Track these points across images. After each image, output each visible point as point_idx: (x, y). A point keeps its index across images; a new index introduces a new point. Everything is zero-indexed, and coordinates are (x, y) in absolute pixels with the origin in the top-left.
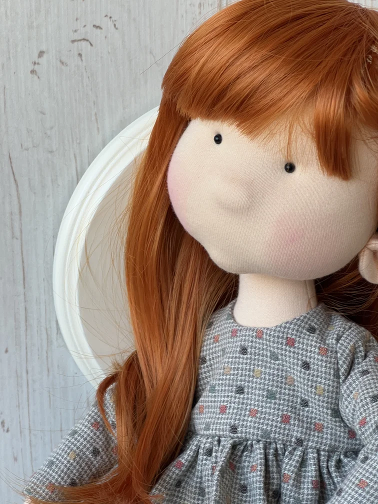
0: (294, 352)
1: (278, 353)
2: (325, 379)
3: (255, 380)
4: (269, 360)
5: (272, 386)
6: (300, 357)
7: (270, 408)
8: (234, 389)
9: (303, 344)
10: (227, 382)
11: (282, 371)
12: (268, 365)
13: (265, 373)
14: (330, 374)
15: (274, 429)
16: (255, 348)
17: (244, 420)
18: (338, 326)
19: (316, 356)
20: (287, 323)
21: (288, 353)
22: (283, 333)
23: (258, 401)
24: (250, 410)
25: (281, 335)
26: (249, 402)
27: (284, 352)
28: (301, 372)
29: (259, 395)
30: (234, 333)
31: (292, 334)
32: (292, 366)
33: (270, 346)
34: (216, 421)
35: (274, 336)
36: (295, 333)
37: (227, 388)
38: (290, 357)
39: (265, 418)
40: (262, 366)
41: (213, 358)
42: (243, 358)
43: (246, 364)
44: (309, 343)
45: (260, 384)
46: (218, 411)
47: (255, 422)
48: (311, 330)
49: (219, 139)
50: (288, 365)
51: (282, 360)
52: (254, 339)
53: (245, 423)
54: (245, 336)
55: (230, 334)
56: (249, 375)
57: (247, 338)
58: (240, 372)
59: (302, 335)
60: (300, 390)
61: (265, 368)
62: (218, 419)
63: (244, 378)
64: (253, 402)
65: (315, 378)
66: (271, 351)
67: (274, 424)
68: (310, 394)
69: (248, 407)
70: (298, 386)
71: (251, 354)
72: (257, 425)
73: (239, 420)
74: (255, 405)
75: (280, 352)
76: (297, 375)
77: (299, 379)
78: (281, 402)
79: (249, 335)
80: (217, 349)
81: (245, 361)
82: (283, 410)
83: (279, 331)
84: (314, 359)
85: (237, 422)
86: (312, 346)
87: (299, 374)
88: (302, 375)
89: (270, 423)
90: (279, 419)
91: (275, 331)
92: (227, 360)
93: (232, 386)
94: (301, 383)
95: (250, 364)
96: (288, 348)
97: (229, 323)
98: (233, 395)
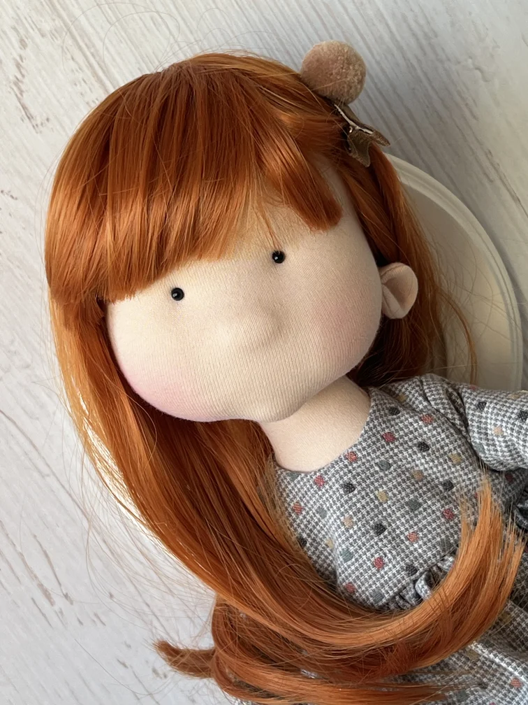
13: (390, 490)
14: (452, 435)
15: (447, 533)
17: (411, 553)
18: (409, 390)
19: (425, 429)
20: (368, 424)
21: (396, 451)
22: (374, 435)
23: (407, 521)
24: (407, 539)
25: (374, 439)
26: (398, 532)
27: (391, 453)
28: (424, 457)
29: (403, 516)
30: (320, 482)
31: (383, 430)
32: (410, 459)
33: (373, 459)
34: (382, 581)
35: (369, 446)
36: (384, 426)
37: (364, 539)
38: (401, 452)
39: (430, 532)
40: (381, 486)
41: (311, 531)
42: (355, 495)
43: (363, 498)
44: (406, 423)
45: (394, 504)
46: (374, 570)
47: (425, 544)
48: (394, 411)
49: (178, 294)
50: (404, 461)
51: (395, 462)
52: (350, 468)
53: (416, 554)
54: (337, 472)
55: (315, 487)
56: (376, 507)
57: (342, 473)
58: (364, 512)
59: (393, 423)
60: (434, 476)
61: (385, 484)
62: (383, 577)
63: (372, 514)
64: (402, 529)
65: (442, 451)
66: (376, 464)
67: (443, 528)
68: (448, 471)
69: (402, 537)
70: (430, 475)
71: (359, 484)
72: (429, 545)
73: (407, 556)
74: (407, 529)
75: (387, 456)
76: (422, 464)
77: (426, 466)
78: (429, 503)
79: (341, 469)
80: (308, 517)
81: (359, 496)
82: (438, 510)
83: (369, 437)
84: (425, 433)
85: (407, 560)
86: (411, 424)
87: (423, 461)
88: (428, 459)
89: (439, 530)
90: (443, 520)
91: (365, 440)
92: (338, 513)
93: (368, 532)
94: (431, 468)
95: (367, 494)
96: (392, 446)
97: (302, 479)
98: (376, 539)
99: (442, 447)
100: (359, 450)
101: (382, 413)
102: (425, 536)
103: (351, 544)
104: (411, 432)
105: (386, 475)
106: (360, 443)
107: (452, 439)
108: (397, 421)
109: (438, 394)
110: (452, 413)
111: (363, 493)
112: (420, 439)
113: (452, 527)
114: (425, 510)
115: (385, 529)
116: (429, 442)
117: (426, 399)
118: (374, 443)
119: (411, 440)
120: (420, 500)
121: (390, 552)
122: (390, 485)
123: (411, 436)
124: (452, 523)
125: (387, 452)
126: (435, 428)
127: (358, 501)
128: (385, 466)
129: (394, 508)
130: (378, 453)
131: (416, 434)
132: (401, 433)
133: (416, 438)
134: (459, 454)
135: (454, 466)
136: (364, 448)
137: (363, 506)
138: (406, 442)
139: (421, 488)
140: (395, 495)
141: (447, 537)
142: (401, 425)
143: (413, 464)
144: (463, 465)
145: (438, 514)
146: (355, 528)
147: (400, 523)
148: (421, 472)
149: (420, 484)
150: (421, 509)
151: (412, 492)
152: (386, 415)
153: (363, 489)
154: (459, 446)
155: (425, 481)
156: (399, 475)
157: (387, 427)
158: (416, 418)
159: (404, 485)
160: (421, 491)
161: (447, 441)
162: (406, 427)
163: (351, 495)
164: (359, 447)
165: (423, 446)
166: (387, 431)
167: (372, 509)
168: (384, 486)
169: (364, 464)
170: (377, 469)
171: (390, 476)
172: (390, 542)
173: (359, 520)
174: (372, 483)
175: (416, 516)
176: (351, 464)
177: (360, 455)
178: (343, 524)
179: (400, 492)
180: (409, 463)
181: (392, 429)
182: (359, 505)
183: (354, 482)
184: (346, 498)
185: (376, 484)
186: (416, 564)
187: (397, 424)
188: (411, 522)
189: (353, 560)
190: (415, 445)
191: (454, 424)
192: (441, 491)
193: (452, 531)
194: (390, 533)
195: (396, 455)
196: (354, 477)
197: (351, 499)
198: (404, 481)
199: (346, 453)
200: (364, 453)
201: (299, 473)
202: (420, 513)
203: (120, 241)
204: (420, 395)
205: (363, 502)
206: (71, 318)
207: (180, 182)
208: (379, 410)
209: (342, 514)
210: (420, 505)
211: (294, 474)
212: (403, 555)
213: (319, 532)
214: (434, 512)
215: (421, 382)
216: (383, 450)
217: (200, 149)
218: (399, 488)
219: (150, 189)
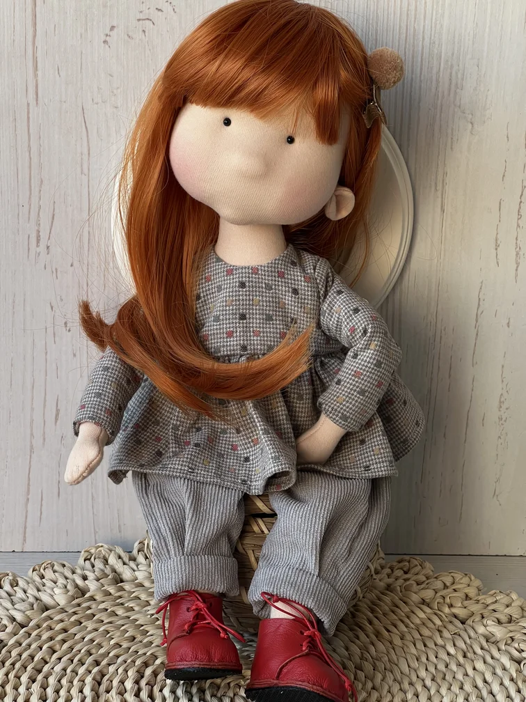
0: (285, 282)
2: (311, 300)
3: (254, 307)
4: (264, 290)
5: (269, 311)
6: (290, 285)
7: (270, 328)
8: (238, 316)
9: (291, 275)
10: (231, 312)
11: (276, 298)
12: (264, 294)
13: (263, 301)
14: (314, 296)
16: (252, 282)
17: (250, 340)
18: (309, 259)
19: (303, 283)
20: (276, 260)
21: (280, 283)
22: (275, 268)
23: (260, 323)
24: (253, 332)
25: (273, 270)
26: (251, 325)
27: (277, 283)
28: (292, 297)
29: (260, 319)
30: (230, 272)
31: (281, 268)
32: (284, 293)
33: (265, 279)
34: (225, 344)
35: (268, 271)
36: (283, 267)
37: (231, 316)
38: (282, 286)
39: (267, 337)
40: (259, 296)
41: (207, 295)
42: (243, 291)
43: (246, 295)
44: (295, 273)
45: (259, 310)
46: (225, 335)
47: (260, 340)
48: (293, 263)
49: (227, 122)
50: (280, 292)
51: (275, 289)
52: (250, 275)
53: (252, 342)
54: (242, 273)
55: (225, 273)
56: (249, 305)
57: (244, 275)
58: (241, 303)
59: (289, 269)
60: (290, 311)
61: (262, 297)
62: (227, 342)
63: (245, 307)
64: (254, 325)
65: (303, 301)
66: (265, 283)
67: (276, 340)
68: (299, 313)
69: (251, 329)
70: (288, 309)
71: (249, 287)
72: (262, 342)
73: (247, 340)
74: (256, 327)
75: (273, 283)
76: (288, 300)
77: (290, 302)
78: (278, 322)
79: (246, 273)
80: (210, 287)
81: (244, 293)
82: (280, 329)
83: (271, 267)
84: (301, 285)
85: (245, 342)
86: (298, 276)
87: (290, 298)
88: (293, 299)
89: (272, 339)
90: (278, 336)
91: (268, 267)
92: (228, 294)
93: (236, 314)
94: (292, 305)
95: (249, 295)
96: (280, 279)
97: (222, 265)
98: (237, 321)
99: (305, 299)
100: (261, 270)
101: (287, 260)
102: (264, 337)
103: (223, 315)
104: (295, 280)
105: (266, 292)
106: (264, 267)
107: (313, 298)
108: (292, 269)
109: (323, 272)
110: (322, 286)
111: (248, 293)
112: (296, 287)
114: (273, 324)
115: (245, 319)
116: (300, 292)
117: (314, 269)
118: (271, 272)
119: (291, 283)
120: (274, 318)
121: (240, 332)
122: (264, 299)
123: (293, 282)
125: (275, 281)
126: (308, 286)
127: (242, 295)
128: (269, 287)
130: (270, 278)
131: (297, 283)
132: (289, 277)
133: (295, 284)
134: (311, 309)
135: (304, 313)
136: (265, 271)
137: (243, 300)
138: (288, 283)
139: (279, 312)
140: (263, 306)
141: (274, 345)
142: (292, 273)
143: (284, 297)
144: (309, 316)
145: (278, 331)
146: (231, 307)
147: (255, 322)
148: (285, 304)
149: (280, 310)
150: (271, 322)
151: (273, 311)
152: (288, 262)
153: (249, 291)
154: (314, 305)
155: (283, 310)
156: (272, 297)
158: (302, 275)
159: (271, 304)
160: (278, 313)
161: (310, 298)
162: (294, 275)
163: (241, 289)
164: (263, 268)
165: (295, 291)
166: (283, 270)
167: (246, 304)
169: (259, 278)
170: (264, 286)
171: (268, 294)
172: (243, 327)
174: (256, 291)
175: (266, 324)
176: (252, 274)
177: (260, 272)
178: (226, 301)
179: (267, 306)
181: (286, 272)
182: (241, 298)
183: (247, 284)
184: (237, 289)
185: (258, 293)
186: (249, 347)
187: (290, 271)
188: (261, 325)
189: (218, 323)
190: (292, 288)
191: (319, 292)
192: (288, 321)
194: (246, 323)
195: (278, 286)
196: (249, 282)
197: (239, 291)
198: (273, 302)
199: (254, 267)
200: (263, 273)
201: (222, 261)
202: (270, 324)
203: (218, 75)
204: (313, 266)
205: (245, 298)
206: (165, 95)
207: (268, 68)
208: (286, 257)
209: (229, 296)
210: (272, 320)
211: (219, 260)
212: (245, 338)
213: (211, 298)
214: (277, 328)
215: (319, 260)
216: (273, 278)
217: (290, 57)
218: (268, 304)
219: (251, 59)
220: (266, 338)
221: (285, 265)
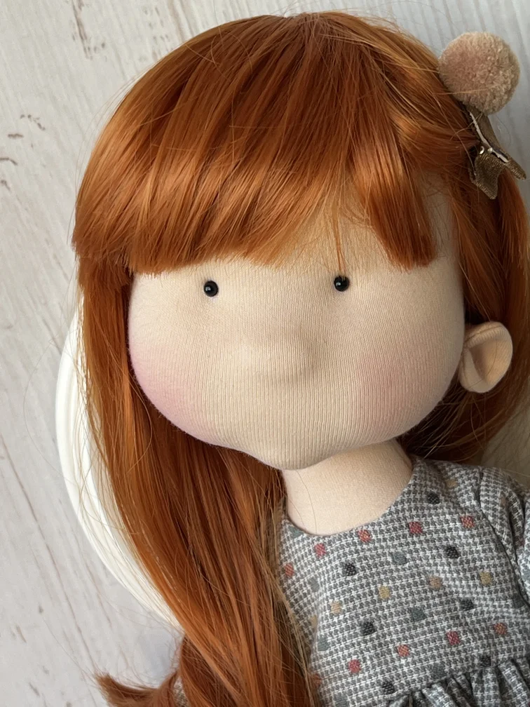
0: (427, 541)
1: (404, 551)
2: (487, 559)
3: (384, 604)
4: (393, 567)
5: (414, 602)
6: (437, 543)
7: (424, 633)
8: (358, 630)
9: (433, 523)
10: (344, 625)
11: (419, 574)
12: (395, 574)
13: (396, 588)
14: (491, 550)
15: (445, 659)
16: (366, 558)
17: (395, 668)
18: (462, 479)
19: (461, 533)
20: (396, 504)
21: (418, 546)
22: (399, 519)
23: (403, 631)
24: (396, 651)
25: (397, 525)
26: (388, 639)
27: (412, 547)
28: (449, 564)
29: (400, 623)
30: (321, 551)
31: (412, 517)
32: (431, 561)
33: (388, 547)
34: (352, 688)
35: (388, 531)
36: (414, 513)
37: (346, 633)
38: (424, 550)
39: (424, 651)
40: (387, 580)
41: (296, 600)
42: (354, 581)
43: (362, 586)
44: (442, 518)
45: (395, 606)
46: (347, 672)
47: (414, 662)
48: (433, 498)
50: (424, 562)
51: (414, 559)
52: (359, 547)
53: (400, 671)
54: (342, 547)
55: (313, 554)
56: (374, 602)
57: (347, 550)
58: (357, 603)
59: (426, 512)
60: (454, 589)
61: (393, 580)
62: (354, 683)
63: (366, 609)
64: (394, 637)
65: (472, 565)
66: (391, 554)
67: (442, 651)
68: (473, 590)
69: (391, 646)
70: (449, 586)
71: (363, 569)
72: (419, 665)
73: (389, 670)
74: (399, 640)
75: (406, 549)
76: (444, 572)
77: (449, 575)
78: (436, 618)
79: (348, 545)
80: (297, 584)
81: (358, 583)
82: (443, 629)
83: (392, 521)
84: (460, 537)
85: (387, 675)
86: (447, 522)
87: (446, 568)
88: (453, 567)
89: (435, 653)
90: (445, 642)
91: (386, 523)
92: (328, 594)
93: (353, 627)
94: (454, 580)
95: (368, 584)
96: (415, 539)
97: (303, 540)
98: (360, 638)
99: (474, 560)
100: (375, 532)
101: (418, 496)
102: (418, 653)
103: (331, 633)
104: (444, 531)
105: (398, 570)
106: (379, 524)
107: (489, 554)
108: (433, 511)
109: (494, 497)
110: (501, 524)
111: (364, 581)
112: (451, 543)
113: (453, 654)
114: (428, 624)
115: (374, 630)
116: (461, 550)
117: (477, 498)
118: (395, 529)
119: (440, 539)
120: (427, 612)
121: (371, 659)
122: (398, 583)
123: (441, 535)
124: (454, 649)
125: (408, 544)
126: (472, 536)
127: (355, 588)
128: (400, 559)
129: (393, 610)
130: (396, 542)
131: (448, 535)
132: (432, 528)
133: (446, 539)
134: (491, 575)
135: (482, 586)
136: (381, 532)
137: (359, 596)
138: (434, 540)
139: (433, 598)
140: (399, 596)
141: (442, 662)
142: (435, 518)
143: (434, 568)
144: (492, 588)
145: (442, 633)
146: (341, 617)
147: (393, 630)
148: (441, 580)
149: (435, 593)
150: (424, 622)
151: (421, 600)
152: (421, 500)
153: (366, 577)
154: (495, 566)
155: (441, 592)
156: (413, 576)
157: (418, 516)
158: (456, 516)
159: (414, 589)
160: (431, 602)
161: (482, 555)
162: (440, 523)
163: (349, 578)
164: (377, 528)
165: (452, 552)
166: (416, 520)
167: (368, 603)
168: (390, 582)
169: (376, 548)
170: (390, 559)
171: (402, 573)
172: (375, 648)
173: (349, 610)
174: (378, 574)
175: (415, 628)
176: (361, 544)
177: (374, 537)
178: (329, 607)
179: (406, 595)
180: (429, 565)
181: (423, 520)
182: (354, 593)
183: (358, 565)
184: (342, 579)
185: (382, 576)
186: (396, 683)
187: (430, 515)
188: (407, 634)
189: (328, 652)
190: (443, 547)
191: (499, 538)
192: (456, 609)
193: (451, 658)
194: (378, 637)
195: (417, 551)
196: (360, 559)
197: (348, 583)
199: (359, 530)
200: (380, 537)
201: (302, 531)
202: (421, 626)
204: (473, 490)
205: (361, 592)
208: (415, 492)
209: (332, 597)
210: (424, 617)
211: (298, 530)
212: (384, 667)
213: (305, 605)
214: (437, 630)
215: (482, 475)
216: (403, 541)
218: (407, 590)
220: (422, 656)
221: (416, 508)
